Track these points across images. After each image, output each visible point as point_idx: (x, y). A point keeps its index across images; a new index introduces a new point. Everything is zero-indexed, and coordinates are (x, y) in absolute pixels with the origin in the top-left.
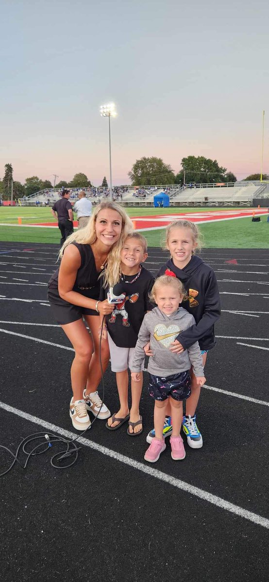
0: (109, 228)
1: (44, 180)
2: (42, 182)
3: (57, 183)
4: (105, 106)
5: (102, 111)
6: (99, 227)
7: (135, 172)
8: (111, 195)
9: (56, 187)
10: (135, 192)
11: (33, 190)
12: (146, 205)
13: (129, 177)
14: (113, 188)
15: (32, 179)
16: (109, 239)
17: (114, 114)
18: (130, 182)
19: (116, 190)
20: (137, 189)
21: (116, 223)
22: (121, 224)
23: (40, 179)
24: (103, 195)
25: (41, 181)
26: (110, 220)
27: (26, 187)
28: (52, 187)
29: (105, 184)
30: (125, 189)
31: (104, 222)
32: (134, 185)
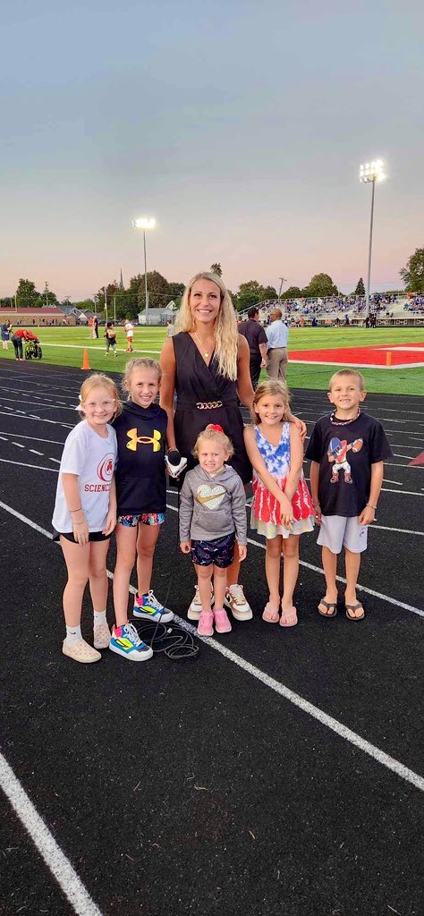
0: (204, 301)
1: (265, 287)
2: (263, 289)
3: (285, 289)
4: (367, 166)
5: (362, 174)
6: (194, 301)
7: (412, 269)
8: (367, 307)
9: (283, 297)
10: (408, 301)
11: (248, 301)
12: (405, 324)
13: (402, 277)
14: (372, 297)
15: (249, 285)
16: (205, 315)
17: (381, 177)
18: (401, 286)
19: (377, 298)
20: (412, 297)
21: (213, 296)
22: (219, 297)
23: (260, 285)
24: (354, 308)
25: (261, 289)
26: (205, 293)
27: (239, 297)
28: (276, 297)
29: (360, 290)
30: (391, 297)
31: (198, 295)
32: (408, 290)
